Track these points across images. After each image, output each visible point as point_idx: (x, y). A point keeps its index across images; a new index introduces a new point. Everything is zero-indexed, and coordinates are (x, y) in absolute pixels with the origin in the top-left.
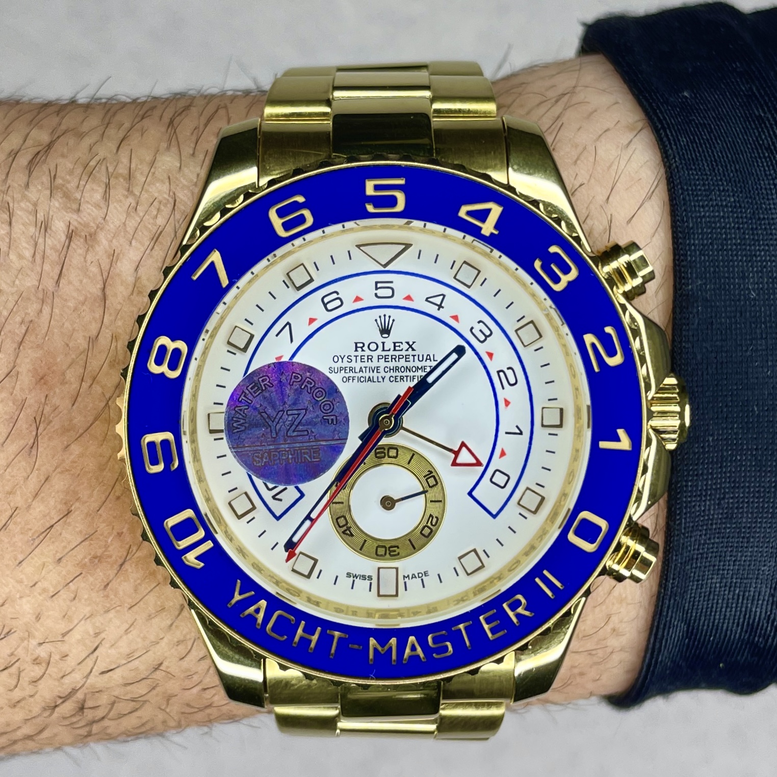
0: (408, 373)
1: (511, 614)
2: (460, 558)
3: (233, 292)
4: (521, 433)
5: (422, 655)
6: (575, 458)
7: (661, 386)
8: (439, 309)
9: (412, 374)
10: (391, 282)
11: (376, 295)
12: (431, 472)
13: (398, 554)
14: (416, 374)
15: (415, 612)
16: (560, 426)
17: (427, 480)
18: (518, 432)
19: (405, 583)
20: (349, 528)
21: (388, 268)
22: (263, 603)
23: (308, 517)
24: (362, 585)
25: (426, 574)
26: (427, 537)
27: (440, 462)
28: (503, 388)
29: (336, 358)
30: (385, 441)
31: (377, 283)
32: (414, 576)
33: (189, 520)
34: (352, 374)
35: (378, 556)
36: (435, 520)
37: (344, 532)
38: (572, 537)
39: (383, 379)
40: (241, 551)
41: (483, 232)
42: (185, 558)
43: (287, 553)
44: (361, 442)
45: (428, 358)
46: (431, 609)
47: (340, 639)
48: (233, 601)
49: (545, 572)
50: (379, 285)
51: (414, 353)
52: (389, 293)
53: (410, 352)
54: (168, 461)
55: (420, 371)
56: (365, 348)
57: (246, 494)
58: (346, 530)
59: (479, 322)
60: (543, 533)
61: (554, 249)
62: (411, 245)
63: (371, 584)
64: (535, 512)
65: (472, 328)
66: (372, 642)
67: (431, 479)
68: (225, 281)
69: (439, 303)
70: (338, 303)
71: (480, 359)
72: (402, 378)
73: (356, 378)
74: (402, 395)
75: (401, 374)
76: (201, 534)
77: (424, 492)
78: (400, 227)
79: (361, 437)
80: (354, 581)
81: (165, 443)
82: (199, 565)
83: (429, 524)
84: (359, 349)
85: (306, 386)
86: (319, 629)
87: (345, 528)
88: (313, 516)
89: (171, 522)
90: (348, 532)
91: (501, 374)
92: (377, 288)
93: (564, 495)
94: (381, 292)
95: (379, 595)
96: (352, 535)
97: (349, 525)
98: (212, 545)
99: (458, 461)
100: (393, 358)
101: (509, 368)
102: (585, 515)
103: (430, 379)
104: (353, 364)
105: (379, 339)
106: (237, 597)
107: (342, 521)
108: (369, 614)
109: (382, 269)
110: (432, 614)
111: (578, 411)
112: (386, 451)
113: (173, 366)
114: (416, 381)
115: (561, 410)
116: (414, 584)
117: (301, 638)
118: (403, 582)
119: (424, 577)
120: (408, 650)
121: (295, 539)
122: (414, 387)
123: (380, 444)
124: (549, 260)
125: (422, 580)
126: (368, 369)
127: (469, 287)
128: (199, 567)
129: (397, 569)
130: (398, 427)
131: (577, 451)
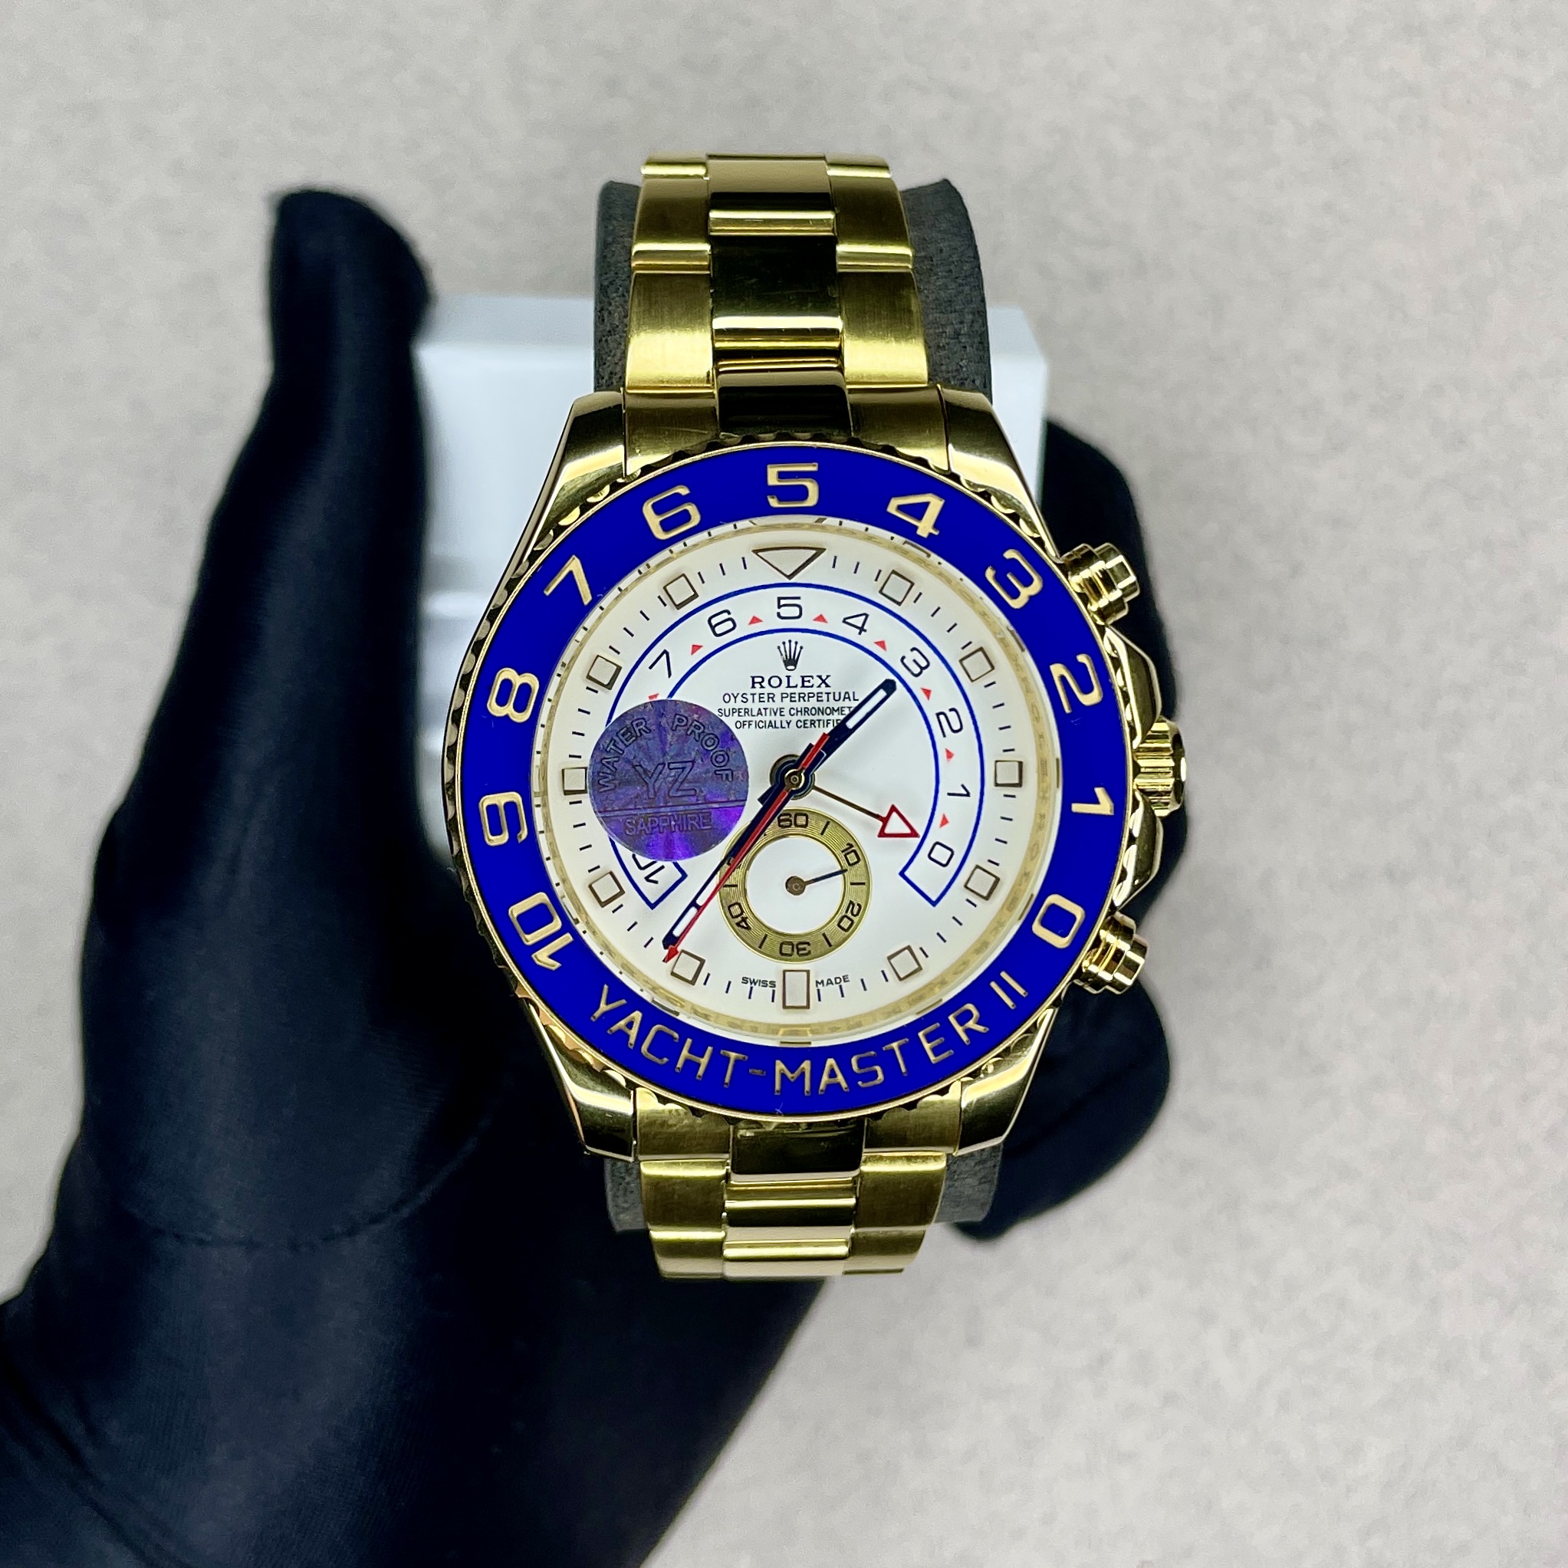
0: (821, 717)
1: (959, 1029)
2: (890, 958)
3: (596, 612)
4: (968, 795)
5: (844, 1085)
6: (1039, 826)
7: (1150, 733)
8: (860, 633)
9: (825, 717)
10: (798, 598)
11: (779, 615)
12: (851, 846)
13: (809, 952)
14: (831, 717)
15: (833, 1027)
16: (1019, 785)
17: (845, 856)
18: (965, 793)
19: (818, 990)
20: (744, 920)
21: (794, 580)
22: (637, 1016)
23: (693, 904)
24: (762, 993)
25: (845, 979)
26: (846, 930)
27: (864, 833)
28: (944, 736)
29: (727, 697)
30: (791, 805)
31: (779, 599)
32: (830, 982)
33: (541, 907)
34: (747, 718)
35: (783, 955)
36: (856, 909)
37: (738, 924)
38: (1038, 929)
39: (788, 724)
40: (607, 947)
41: (919, 532)
42: (536, 956)
43: (667, 951)
44: (761, 806)
45: (847, 697)
46: (855, 1024)
47: (737, 1061)
48: (597, 1014)
49: (1004, 975)
50: (783, 602)
51: (828, 690)
52: (795, 611)
53: (823, 689)
54: (514, 829)
55: (836, 714)
56: (765, 684)
57: (611, 873)
58: (741, 922)
59: (914, 649)
60: (998, 924)
61: (1010, 554)
62: (825, 549)
63: (774, 991)
64: (987, 898)
65: (903, 658)
66: (780, 1066)
67: (851, 852)
68: (587, 597)
69: (860, 625)
70: (730, 625)
71: (914, 697)
72: (813, 723)
73: (753, 724)
74: (814, 743)
75: (811, 717)
76: (557, 924)
77: (842, 871)
78: (811, 527)
79: (761, 800)
80: (751, 988)
81: (510, 807)
82: (553, 966)
83: (849, 914)
84: (756, 685)
85: (693, 731)
86: (710, 1049)
87: (740, 919)
88: (700, 902)
89: (516, 910)
90: (743, 924)
91: (942, 717)
92: (780, 607)
93: (1025, 875)
94: (784, 612)
95: (785, 1007)
96: (748, 928)
97: (744, 915)
98: (571, 939)
99: (887, 831)
100: (801, 697)
101: (951, 710)
102: (1054, 899)
103: (850, 724)
104: (749, 705)
105: (783, 672)
106: (604, 1007)
107: (736, 910)
108: (773, 1029)
109: (787, 581)
110: (853, 1031)
111: (1043, 764)
112: (793, 819)
113: (520, 707)
114: (831, 728)
115: (1021, 764)
116: (830, 992)
117: (687, 1061)
118: (816, 989)
119: (842, 983)
120: (825, 1079)
121: (677, 933)
122: (831, 733)
123: (784, 809)
124: (1005, 568)
125: (841, 987)
126: (768, 711)
127: (899, 604)
128: (554, 968)
129: (808, 972)
130: (809, 786)
131: (1042, 816)
